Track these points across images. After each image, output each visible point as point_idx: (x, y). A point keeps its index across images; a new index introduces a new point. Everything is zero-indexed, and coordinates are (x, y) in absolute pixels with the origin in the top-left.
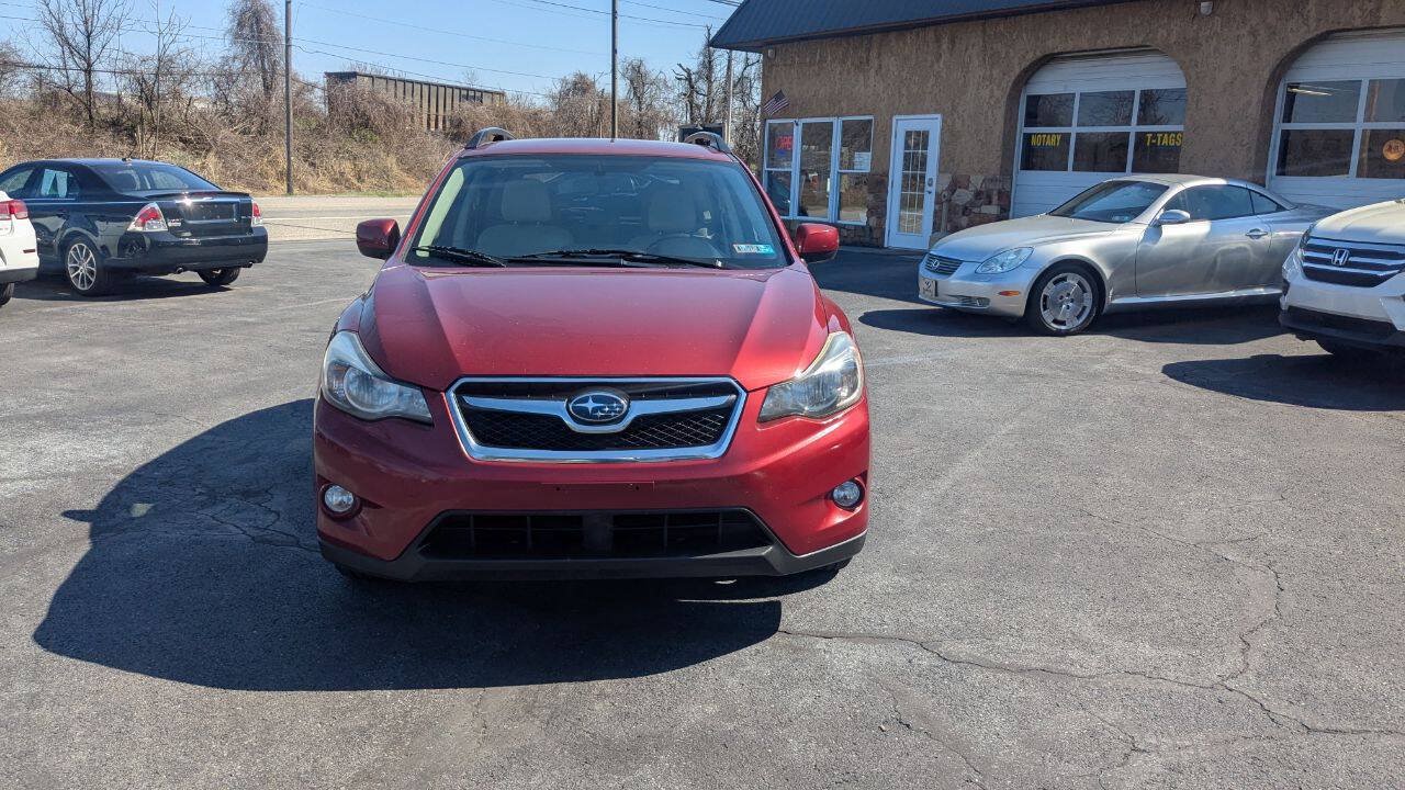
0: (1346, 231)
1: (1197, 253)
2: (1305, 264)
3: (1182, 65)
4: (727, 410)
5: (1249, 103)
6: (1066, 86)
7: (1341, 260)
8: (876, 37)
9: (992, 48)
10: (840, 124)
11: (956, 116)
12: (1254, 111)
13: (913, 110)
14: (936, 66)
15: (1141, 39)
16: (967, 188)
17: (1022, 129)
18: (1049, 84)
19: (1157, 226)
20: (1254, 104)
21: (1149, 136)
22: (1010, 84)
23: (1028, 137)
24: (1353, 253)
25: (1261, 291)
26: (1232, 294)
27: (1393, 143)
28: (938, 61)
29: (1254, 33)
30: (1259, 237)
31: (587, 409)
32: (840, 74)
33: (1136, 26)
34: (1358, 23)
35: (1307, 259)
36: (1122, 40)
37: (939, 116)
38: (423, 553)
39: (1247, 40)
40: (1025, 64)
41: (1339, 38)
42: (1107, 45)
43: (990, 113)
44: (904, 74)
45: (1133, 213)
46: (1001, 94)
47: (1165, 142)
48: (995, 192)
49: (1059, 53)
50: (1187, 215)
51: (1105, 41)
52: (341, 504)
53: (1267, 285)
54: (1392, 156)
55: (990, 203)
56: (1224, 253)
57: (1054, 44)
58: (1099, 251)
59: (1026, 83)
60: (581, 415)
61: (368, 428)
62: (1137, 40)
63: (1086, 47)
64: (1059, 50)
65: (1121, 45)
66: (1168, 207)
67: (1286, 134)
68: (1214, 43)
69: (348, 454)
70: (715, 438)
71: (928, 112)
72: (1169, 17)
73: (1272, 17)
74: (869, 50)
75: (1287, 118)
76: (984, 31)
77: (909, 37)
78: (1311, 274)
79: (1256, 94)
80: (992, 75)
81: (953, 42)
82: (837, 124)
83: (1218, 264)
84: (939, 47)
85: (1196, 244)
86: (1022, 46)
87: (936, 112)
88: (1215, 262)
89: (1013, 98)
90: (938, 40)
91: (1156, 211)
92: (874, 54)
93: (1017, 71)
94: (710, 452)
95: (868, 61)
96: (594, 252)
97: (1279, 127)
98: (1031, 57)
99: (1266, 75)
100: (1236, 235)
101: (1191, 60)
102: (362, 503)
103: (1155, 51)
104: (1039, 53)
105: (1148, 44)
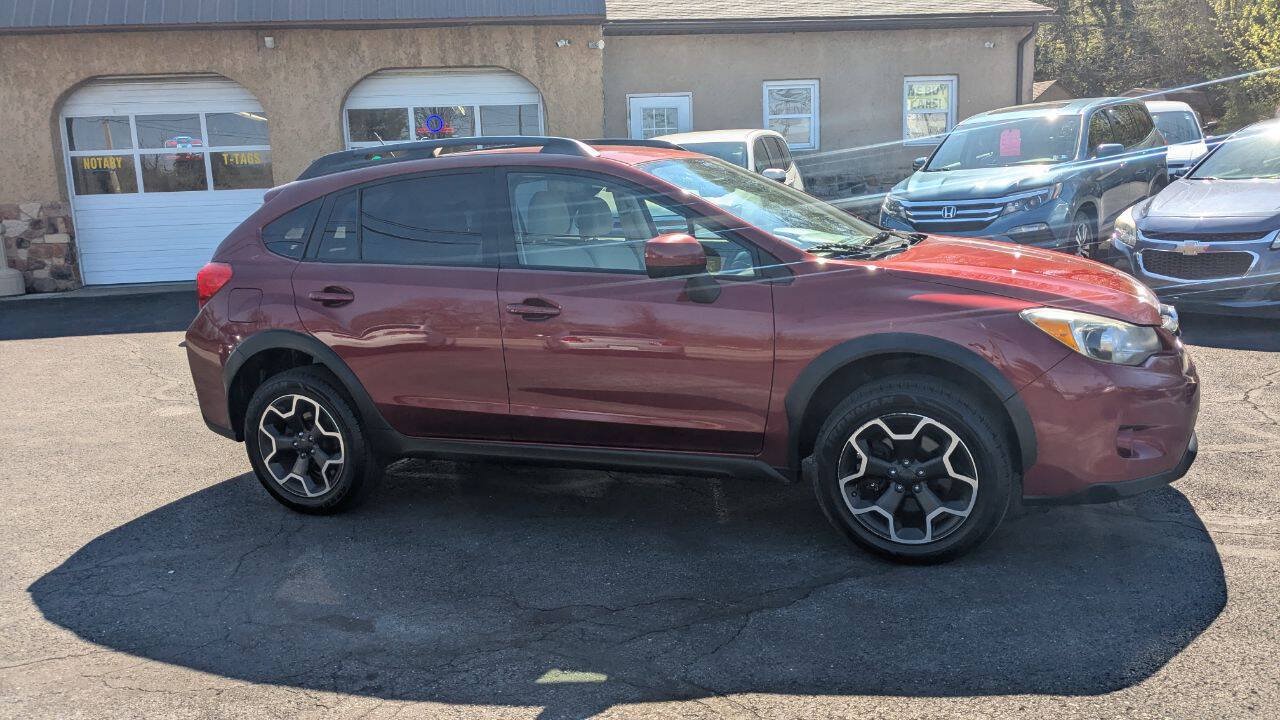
5: (328, 126)
15: (205, 66)
16: (17, 218)
17: (68, 153)
20: (331, 127)
21: (225, 156)
22: (51, 107)
23: (76, 161)
29: (318, 67)
33: (197, 54)
34: (405, 63)
36: (182, 66)
39: (313, 73)
40: (65, 87)
41: (386, 75)
42: (167, 70)
46: (40, 116)
48: (60, 220)
51: (163, 65)
55: (56, 231)
57: (100, 65)
59: (66, 105)
62: (200, 68)
64: (112, 72)
65: (184, 70)
68: (283, 75)
72: (231, 48)
73: (332, 55)
79: (331, 118)
86: (59, 66)
89: (54, 121)
93: (58, 92)
98: (72, 79)
99: (338, 103)
101: (263, 88)
103: (222, 78)
104: (83, 76)
105: (214, 71)
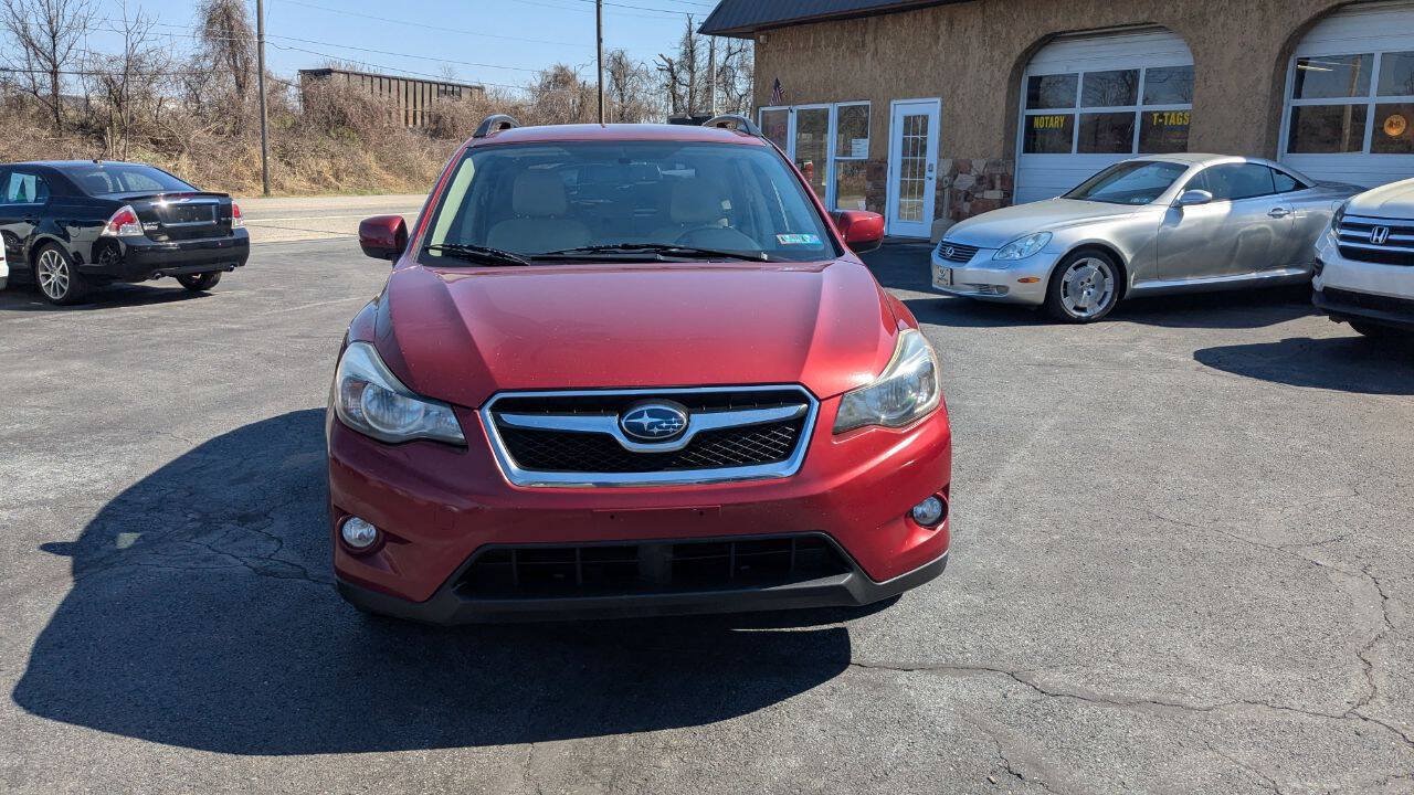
0: (1383, 207)
1: (1219, 234)
2: (1341, 243)
3: (1189, 42)
4: (799, 422)
5: (1259, 80)
6: (1068, 67)
7: (1380, 238)
8: (872, 20)
9: (993, 29)
10: (836, 109)
11: (955, 99)
12: (1265, 87)
13: (911, 92)
14: (934, 48)
15: (1146, 15)
16: (968, 173)
17: (1024, 112)
18: (1052, 64)
19: (1177, 208)
20: (1263, 82)
21: (1156, 115)
22: (1012, 65)
23: (1030, 119)
24: (1394, 230)
25: (1283, 272)
26: (1254, 275)
27: (1394, 118)
28: (937, 43)
30: (1281, 216)
31: (641, 425)
32: (835, 58)
33: (1141, 3)
35: (1343, 238)
36: (1126, 18)
37: (939, 100)
38: (459, 592)
39: (1256, 15)
40: (1025, 46)
41: (1349, 11)
42: (1111, 23)
43: (991, 95)
44: (901, 58)
45: (1153, 194)
46: (1002, 76)
47: (1172, 121)
48: (998, 176)
49: (1060, 33)
50: (1209, 195)
51: (1109, 19)
52: (361, 537)
53: (1288, 266)
54: (1394, 132)
55: (993, 188)
56: (1246, 234)
57: (1057, 23)
58: (1120, 234)
59: (1028, 64)
60: (636, 433)
61: (392, 452)
62: (1142, 17)
63: (1089, 25)
64: (1064, 29)
65: (1125, 22)
66: (1188, 187)
67: (1296, 110)
68: (1222, 19)
69: (365, 480)
70: (787, 453)
71: (927, 96)
74: (864, 34)
75: (1298, 95)
76: (983, 12)
77: (907, 19)
78: (1347, 253)
79: (1265, 70)
80: (992, 57)
81: (951, 23)
82: (833, 110)
83: (1240, 245)
84: (938, 28)
85: (1217, 225)
86: (1024, 25)
87: (936, 95)
88: (1237, 242)
89: (1014, 80)
90: (936, 20)
91: (1176, 192)
92: (869, 38)
93: (1018, 50)
94: (783, 470)
95: (863, 46)
96: (625, 247)
97: (1290, 103)
98: (1033, 37)
99: (1276, 50)
100: (1259, 216)
101: (1198, 37)
102: (385, 537)
103: (1161, 28)
104: (1041, 34)
105: (1154, 20)
